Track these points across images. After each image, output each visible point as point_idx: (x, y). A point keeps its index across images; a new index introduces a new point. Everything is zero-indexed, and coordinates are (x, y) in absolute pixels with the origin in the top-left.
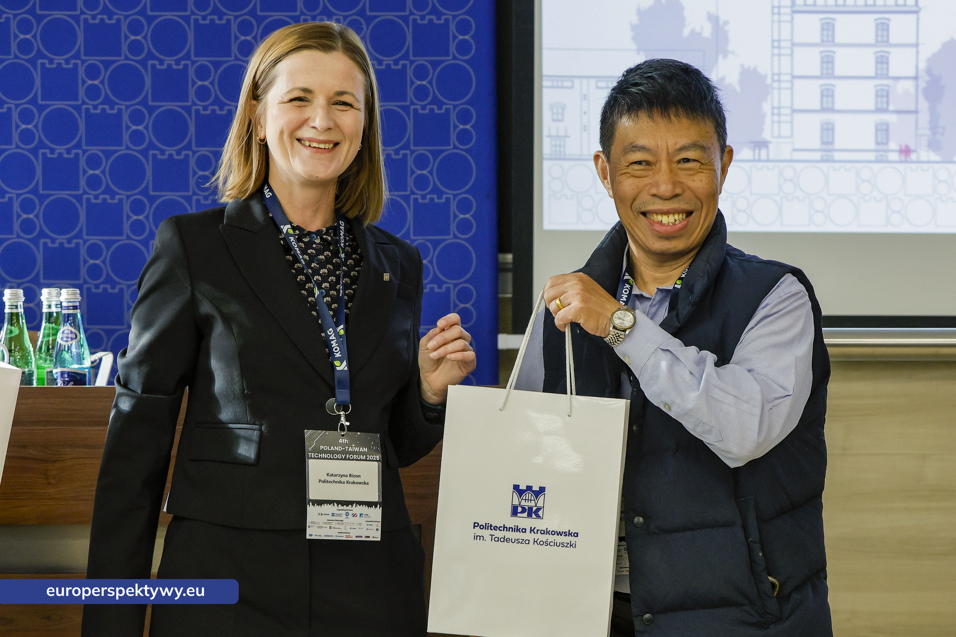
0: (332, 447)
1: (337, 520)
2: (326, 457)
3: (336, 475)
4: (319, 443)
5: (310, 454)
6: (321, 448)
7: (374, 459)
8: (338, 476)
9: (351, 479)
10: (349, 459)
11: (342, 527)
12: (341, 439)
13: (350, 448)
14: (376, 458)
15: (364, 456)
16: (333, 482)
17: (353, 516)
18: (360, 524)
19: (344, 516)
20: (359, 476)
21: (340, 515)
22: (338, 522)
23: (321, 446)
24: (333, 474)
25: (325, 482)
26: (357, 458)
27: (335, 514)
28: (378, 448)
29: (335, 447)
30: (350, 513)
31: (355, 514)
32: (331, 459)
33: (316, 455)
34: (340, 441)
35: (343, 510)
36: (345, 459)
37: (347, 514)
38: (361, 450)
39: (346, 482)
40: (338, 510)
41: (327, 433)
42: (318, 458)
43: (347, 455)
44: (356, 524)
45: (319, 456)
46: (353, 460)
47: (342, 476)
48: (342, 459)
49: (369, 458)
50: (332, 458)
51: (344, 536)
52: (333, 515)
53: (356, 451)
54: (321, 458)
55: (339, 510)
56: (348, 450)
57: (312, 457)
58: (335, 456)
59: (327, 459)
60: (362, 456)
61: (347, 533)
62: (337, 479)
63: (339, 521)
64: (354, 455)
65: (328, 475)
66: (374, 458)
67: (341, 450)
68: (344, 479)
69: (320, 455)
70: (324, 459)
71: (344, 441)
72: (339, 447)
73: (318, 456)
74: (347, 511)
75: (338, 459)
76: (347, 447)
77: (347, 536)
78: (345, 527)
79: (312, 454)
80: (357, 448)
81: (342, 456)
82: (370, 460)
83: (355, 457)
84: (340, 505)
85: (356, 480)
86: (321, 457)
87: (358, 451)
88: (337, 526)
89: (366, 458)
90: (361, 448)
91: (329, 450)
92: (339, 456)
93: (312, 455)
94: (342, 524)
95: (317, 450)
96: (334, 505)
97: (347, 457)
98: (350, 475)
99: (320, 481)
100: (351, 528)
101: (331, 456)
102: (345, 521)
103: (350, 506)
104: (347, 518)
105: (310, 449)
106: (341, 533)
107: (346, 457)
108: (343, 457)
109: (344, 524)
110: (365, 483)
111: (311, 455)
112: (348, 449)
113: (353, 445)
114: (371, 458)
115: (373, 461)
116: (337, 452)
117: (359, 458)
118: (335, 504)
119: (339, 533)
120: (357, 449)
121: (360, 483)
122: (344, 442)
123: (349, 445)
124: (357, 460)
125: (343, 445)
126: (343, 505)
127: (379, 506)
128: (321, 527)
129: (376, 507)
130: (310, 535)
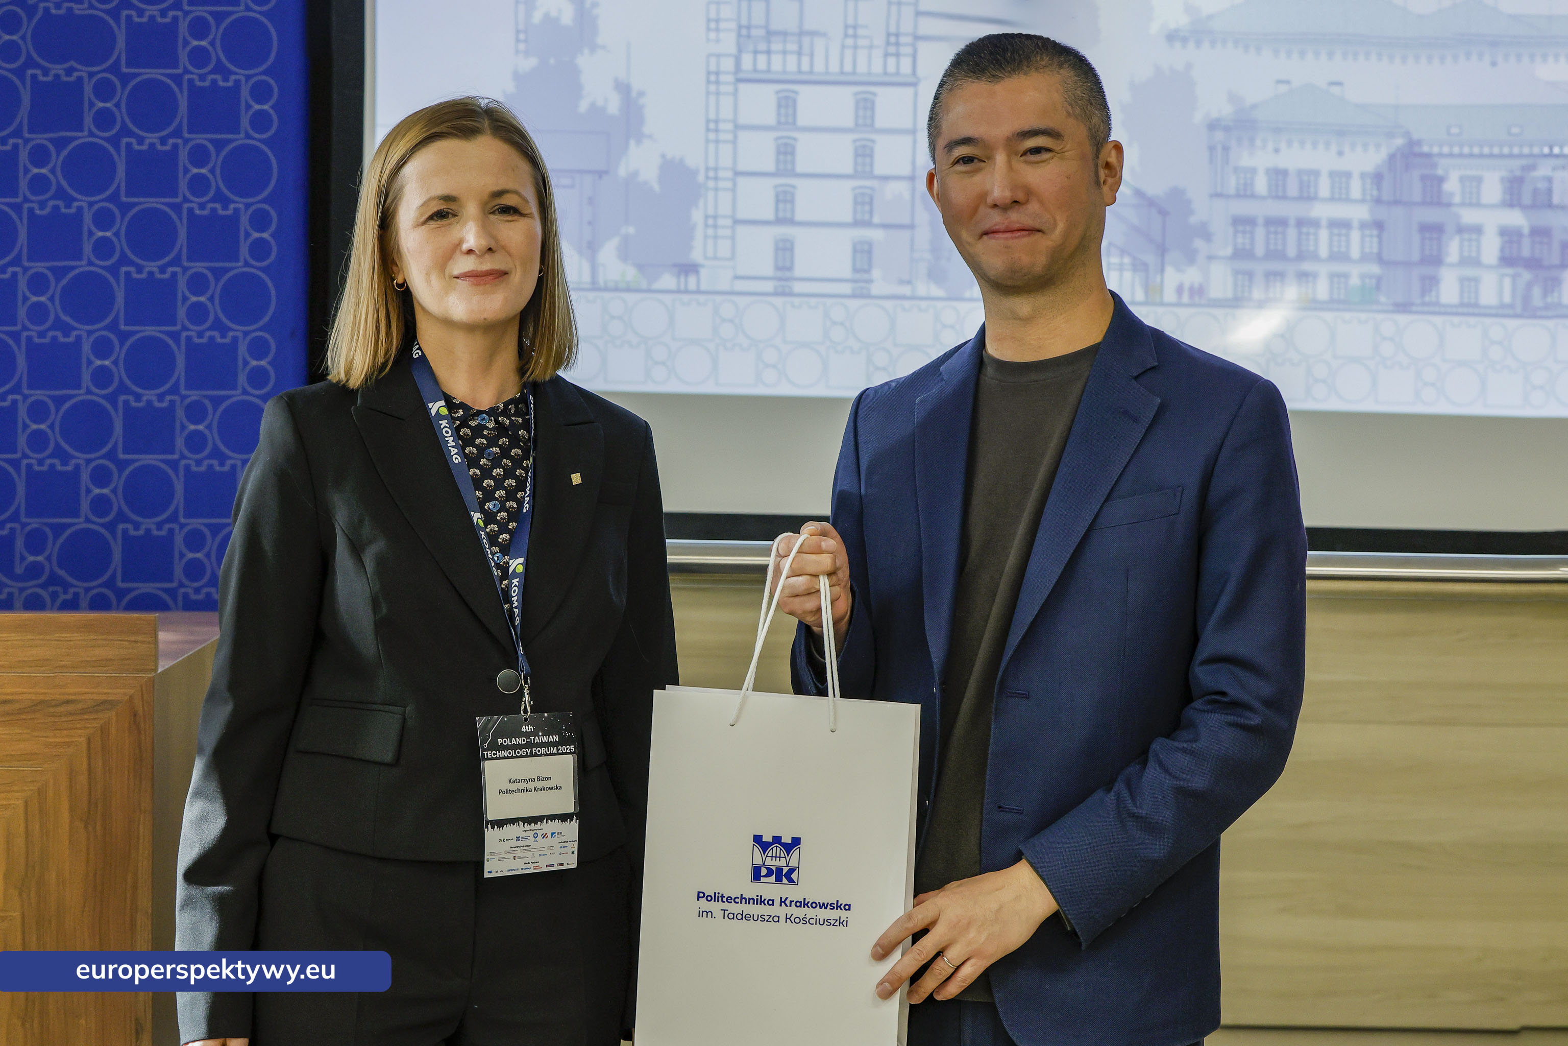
0: (513, 739)
1: (523, 846)
2: (506, 756)
3: (520, 781)
4: (497, 735)
5: (485, 753)
6: (499, 743)
7: (568, 751)
8: (523, 781)
9: (539, 784)
10: (536, 755)
11: (529, 854)
12: (524, 726)
13: (537, 737)
14: (570, 750)
15: (555, 748)
16: (517, 791)
17: (543, 838)
18: (552, 847)
19: (532, 838)
20: (549, 778)
21: (526, 838)
22: (524, 848)
23: (499, 740)
24: (516, 780)
25: (506, 792)
26: (546, 751)
27: (520, 838)
28: (571, 734)
29: (517, 739)
30: (540, 833)
32: (512, 757)
33: (494, 753)
34: (523, 729)
35: (531, 830)
36: (531, 755)
37: (535, 837)
38: (551, 739)
39: (533, 790)
40: (523, 831)
41: (506, 719)
42: (496, 759)
43: (533, 749)
44: (546, 848)
45: (498, 754)
46: (541, 755)
47: (527, 781)
48: (527, 756)
49: (562, 750)
50: (514, 755)
51: (532, 868)
52: (518, 839)
53: (544, 741)
54: (500, 758)
55: (526, 831)
56: (534, 741)
57: (489, 757)
58: (518, 753)
59: (508, 758)
60: (552, 748)
61: (535, 862)
62: (522, 786)
63: (525, 846)
64: (542, 749)
65: (510, 781)
66: (567, 749)
67: (525, 742)
68: (531, 785)
69: (499, 752)
70: (504, 758)
71: (528, 729)
72: (522, 738)
73: (496, 754)
74: (535, 831)
75: (521, 756)
76: (532, 738)
77: (536, 868)
78: (533, 854)
79: (489, 752)
80: (545, 737)
81: (526, 751)
82: (563, 754)
83: (543, 750)
84: (526, 824)
85: (546, 784)
86: (499, 755)
87: (547, 741)
88: (523, 855)
89: (558, 750)
90: (551, 736)
91: (509, 744)
92: (524, 751)
93: (489, 755)
94: (530, 850)
95: (494, 747)
96: (519, 825)
97: (534, 751)
98: (539, 779)
99: (500, 791)
100: (540, 855)
101: (512, 753)
102: (533, 845)
103: (539, 823)
104: (535, 841)
105: (485, 746)
106: (528, 863)
107: (531, 751)
108: (529, 752)
109: (532, 850)
110: (557, 788)
111: (487, 754)
112: (534, 739)
113: (540, 734)
114: (564, 750)
115: (566, 753)
116: (520, 746)
117: (548, 751)
118: (520, 822)
119: (526, 864)
120: (545, 739)
121: (551, 789)
122: (528, 731)
123: (535, 734)
124: (546, 755)
125: (527, 735)
126: (530, 824)
127: (575, 818)
128: (503, 859)
129: (571, 820)
130: (489, 872)
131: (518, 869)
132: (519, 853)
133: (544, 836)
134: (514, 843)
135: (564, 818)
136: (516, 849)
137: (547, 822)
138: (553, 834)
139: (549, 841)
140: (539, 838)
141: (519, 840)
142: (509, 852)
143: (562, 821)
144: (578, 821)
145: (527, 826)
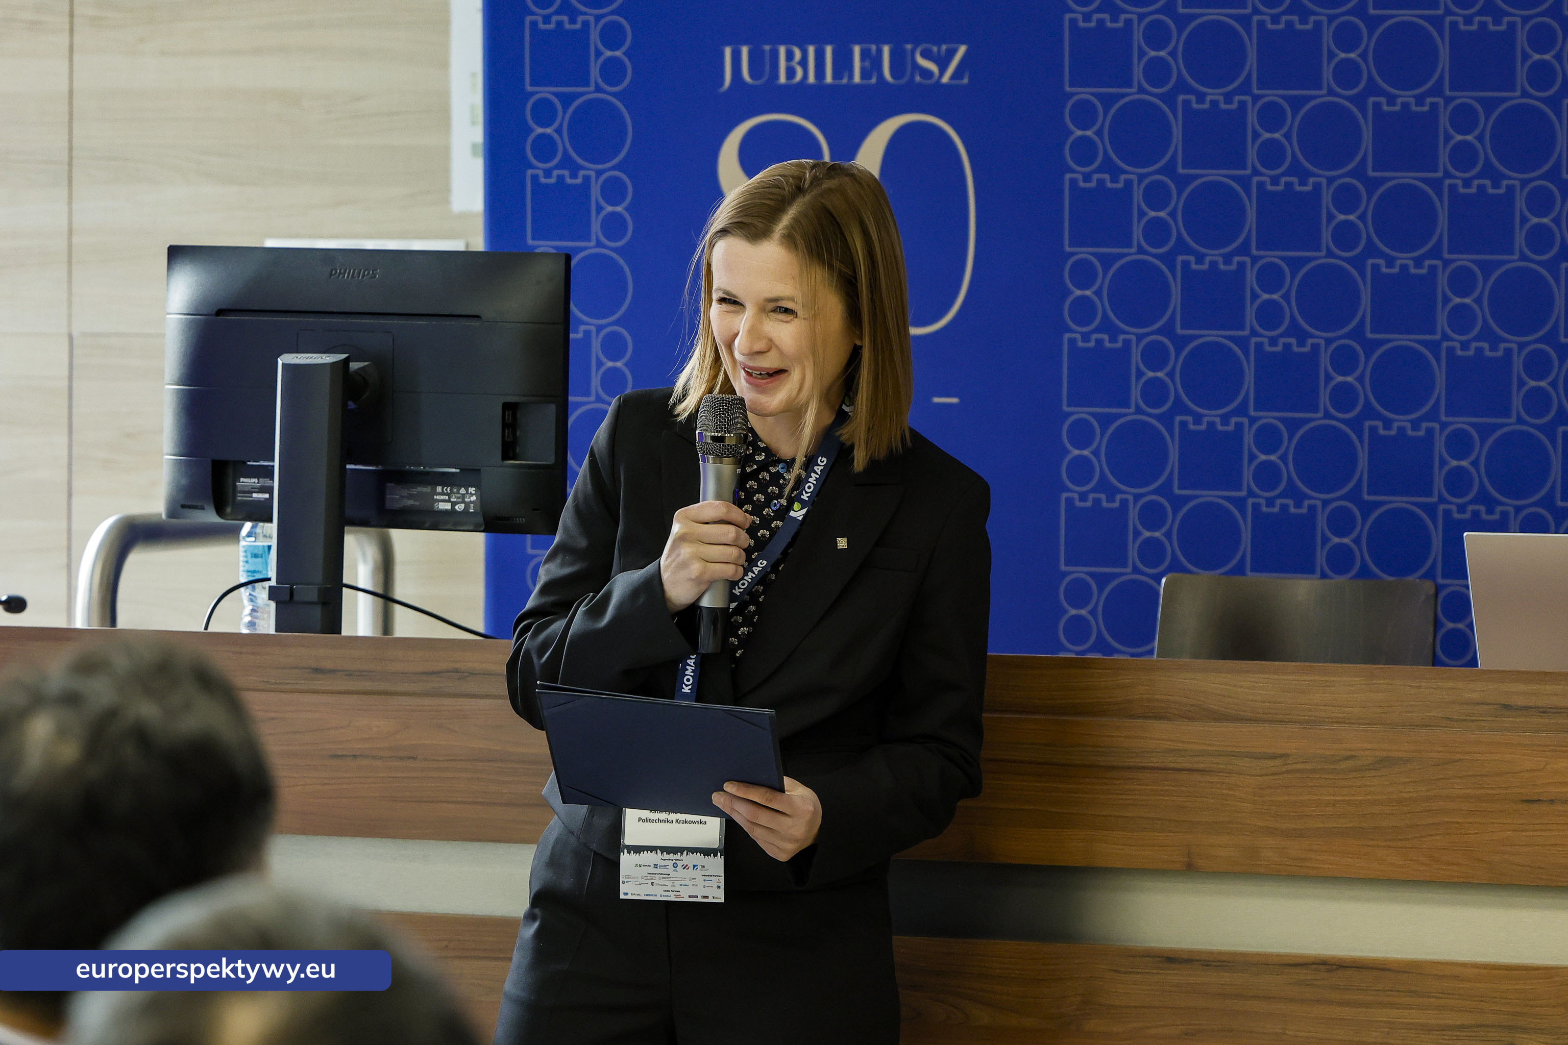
1: (662, 874)
9: (682, 816)
11: (668, 883)
16: (656, 821)
17: (684, 869)
18: (694, 879)
19: (671, 868)
21: (665, 867)
22: (663, 876)
25: (645, 820)
27: (658, 865)
30: (680, 863)
31: (687, 865)
35: (670, 860)
37: (675, 866)
39: (674, 821)
40: (662, 859)
44: (687, 879)
47: (669, 812)
52: (656, 866)
55: (664, 860)
62: (663, 816)
68: (672, 816)
74: (675, 861)
77: (676, 896)
78: (673, 883)
84: (665, 853)
85: (689, 817)
88: (661, 882)
94: (669, 879)
96: (657, 853)
99: (639, 819)
100: (681, 885)
102: (673, 874)
103: (680, 854)
104: (674, 870)
106: (668, 891)
109: (672, 879)
110: (701, 823)
118: (659, 851)
119: (666, 891)
121: (695, 822)
127: (719, 854)
128: (640, 883)
129: (715, 855)
130: (624, 894)
131: (656, 895)
132: (657, 880)
133: (685, 867)
134: (652, 870)
135: (707, 852)
136: (654, 875)
137: (687, 854)
138: (694, 866)
139: (691, 873)
140: (679, 868)
141: (657, 868)
142: (646, 877)
143: (704, 855)
144: (722, 857)
145: (665, 855)
